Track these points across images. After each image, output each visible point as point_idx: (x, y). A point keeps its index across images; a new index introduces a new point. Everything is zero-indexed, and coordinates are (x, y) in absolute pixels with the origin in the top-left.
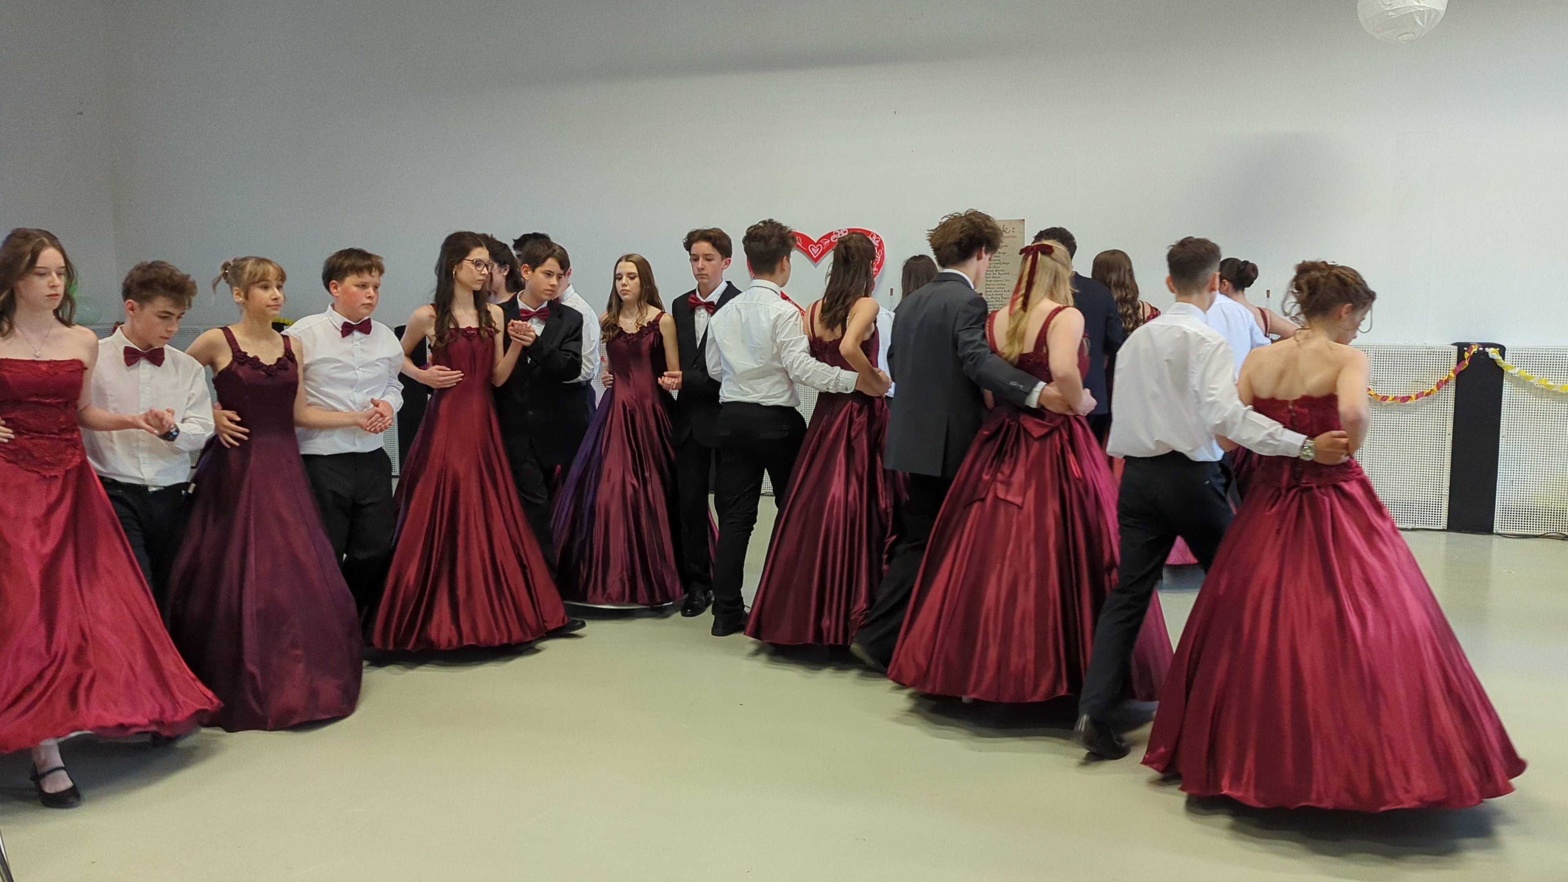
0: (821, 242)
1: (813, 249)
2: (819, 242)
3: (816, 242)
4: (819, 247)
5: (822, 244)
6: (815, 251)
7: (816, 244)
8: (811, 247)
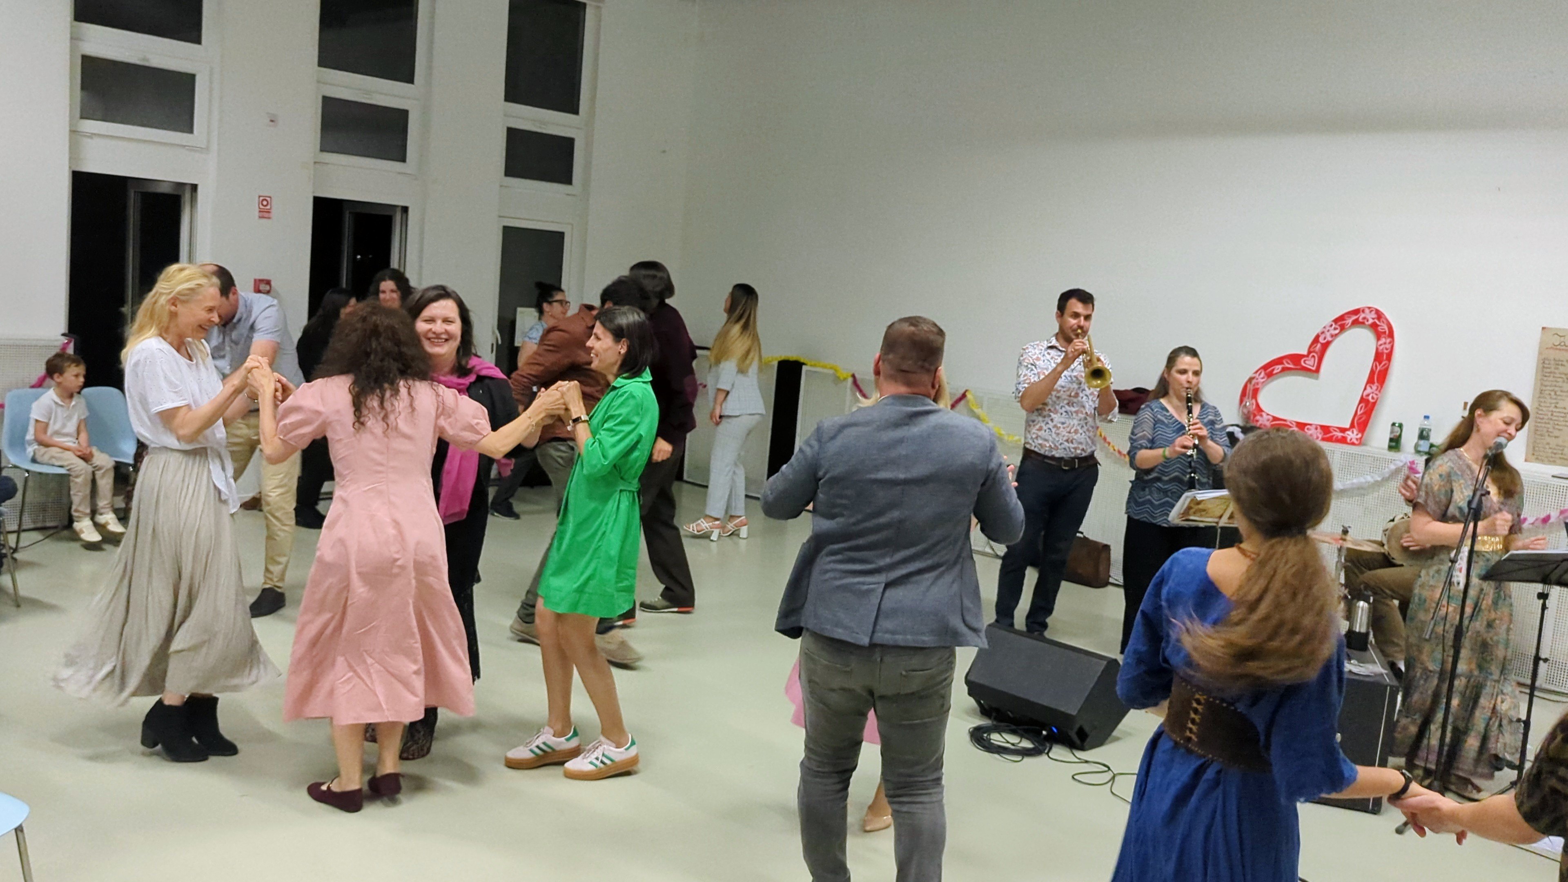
0: (1312, 350)
1: (1307, 362)
2: (1309, 352)
3: (1305, 352)
4: (1313, 356)
5: (1314, 352)
6: (1310, 363)
7: (1307, 356)
8: (1305, 361)
